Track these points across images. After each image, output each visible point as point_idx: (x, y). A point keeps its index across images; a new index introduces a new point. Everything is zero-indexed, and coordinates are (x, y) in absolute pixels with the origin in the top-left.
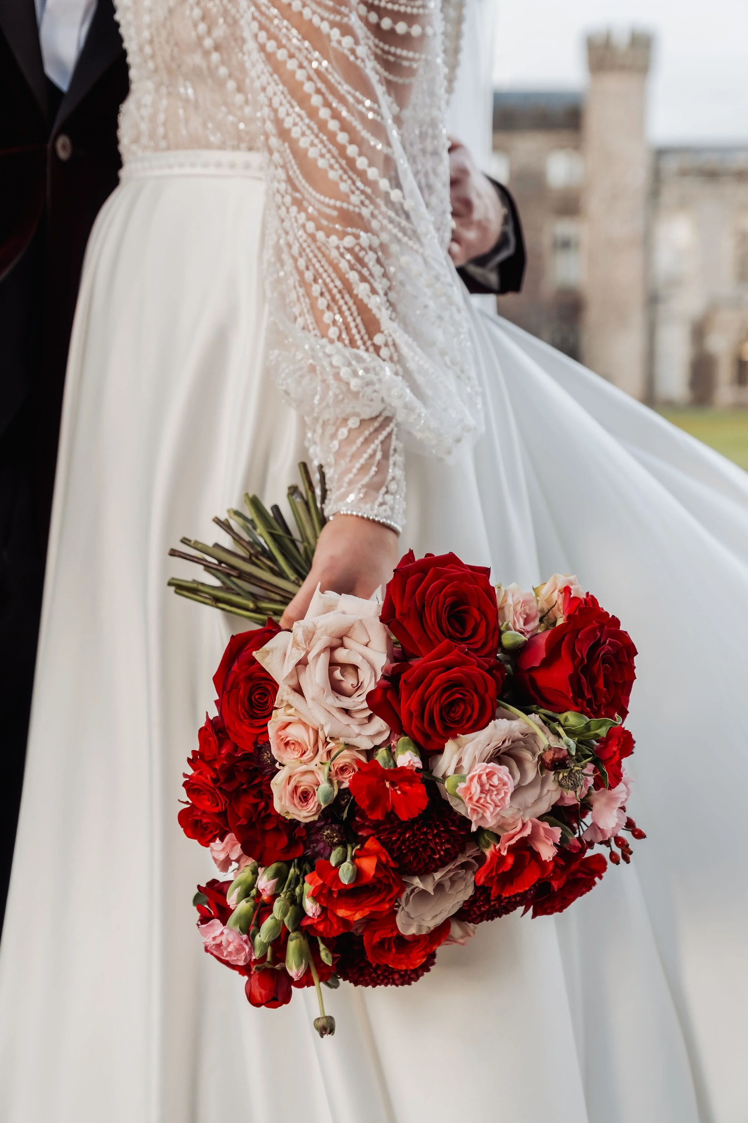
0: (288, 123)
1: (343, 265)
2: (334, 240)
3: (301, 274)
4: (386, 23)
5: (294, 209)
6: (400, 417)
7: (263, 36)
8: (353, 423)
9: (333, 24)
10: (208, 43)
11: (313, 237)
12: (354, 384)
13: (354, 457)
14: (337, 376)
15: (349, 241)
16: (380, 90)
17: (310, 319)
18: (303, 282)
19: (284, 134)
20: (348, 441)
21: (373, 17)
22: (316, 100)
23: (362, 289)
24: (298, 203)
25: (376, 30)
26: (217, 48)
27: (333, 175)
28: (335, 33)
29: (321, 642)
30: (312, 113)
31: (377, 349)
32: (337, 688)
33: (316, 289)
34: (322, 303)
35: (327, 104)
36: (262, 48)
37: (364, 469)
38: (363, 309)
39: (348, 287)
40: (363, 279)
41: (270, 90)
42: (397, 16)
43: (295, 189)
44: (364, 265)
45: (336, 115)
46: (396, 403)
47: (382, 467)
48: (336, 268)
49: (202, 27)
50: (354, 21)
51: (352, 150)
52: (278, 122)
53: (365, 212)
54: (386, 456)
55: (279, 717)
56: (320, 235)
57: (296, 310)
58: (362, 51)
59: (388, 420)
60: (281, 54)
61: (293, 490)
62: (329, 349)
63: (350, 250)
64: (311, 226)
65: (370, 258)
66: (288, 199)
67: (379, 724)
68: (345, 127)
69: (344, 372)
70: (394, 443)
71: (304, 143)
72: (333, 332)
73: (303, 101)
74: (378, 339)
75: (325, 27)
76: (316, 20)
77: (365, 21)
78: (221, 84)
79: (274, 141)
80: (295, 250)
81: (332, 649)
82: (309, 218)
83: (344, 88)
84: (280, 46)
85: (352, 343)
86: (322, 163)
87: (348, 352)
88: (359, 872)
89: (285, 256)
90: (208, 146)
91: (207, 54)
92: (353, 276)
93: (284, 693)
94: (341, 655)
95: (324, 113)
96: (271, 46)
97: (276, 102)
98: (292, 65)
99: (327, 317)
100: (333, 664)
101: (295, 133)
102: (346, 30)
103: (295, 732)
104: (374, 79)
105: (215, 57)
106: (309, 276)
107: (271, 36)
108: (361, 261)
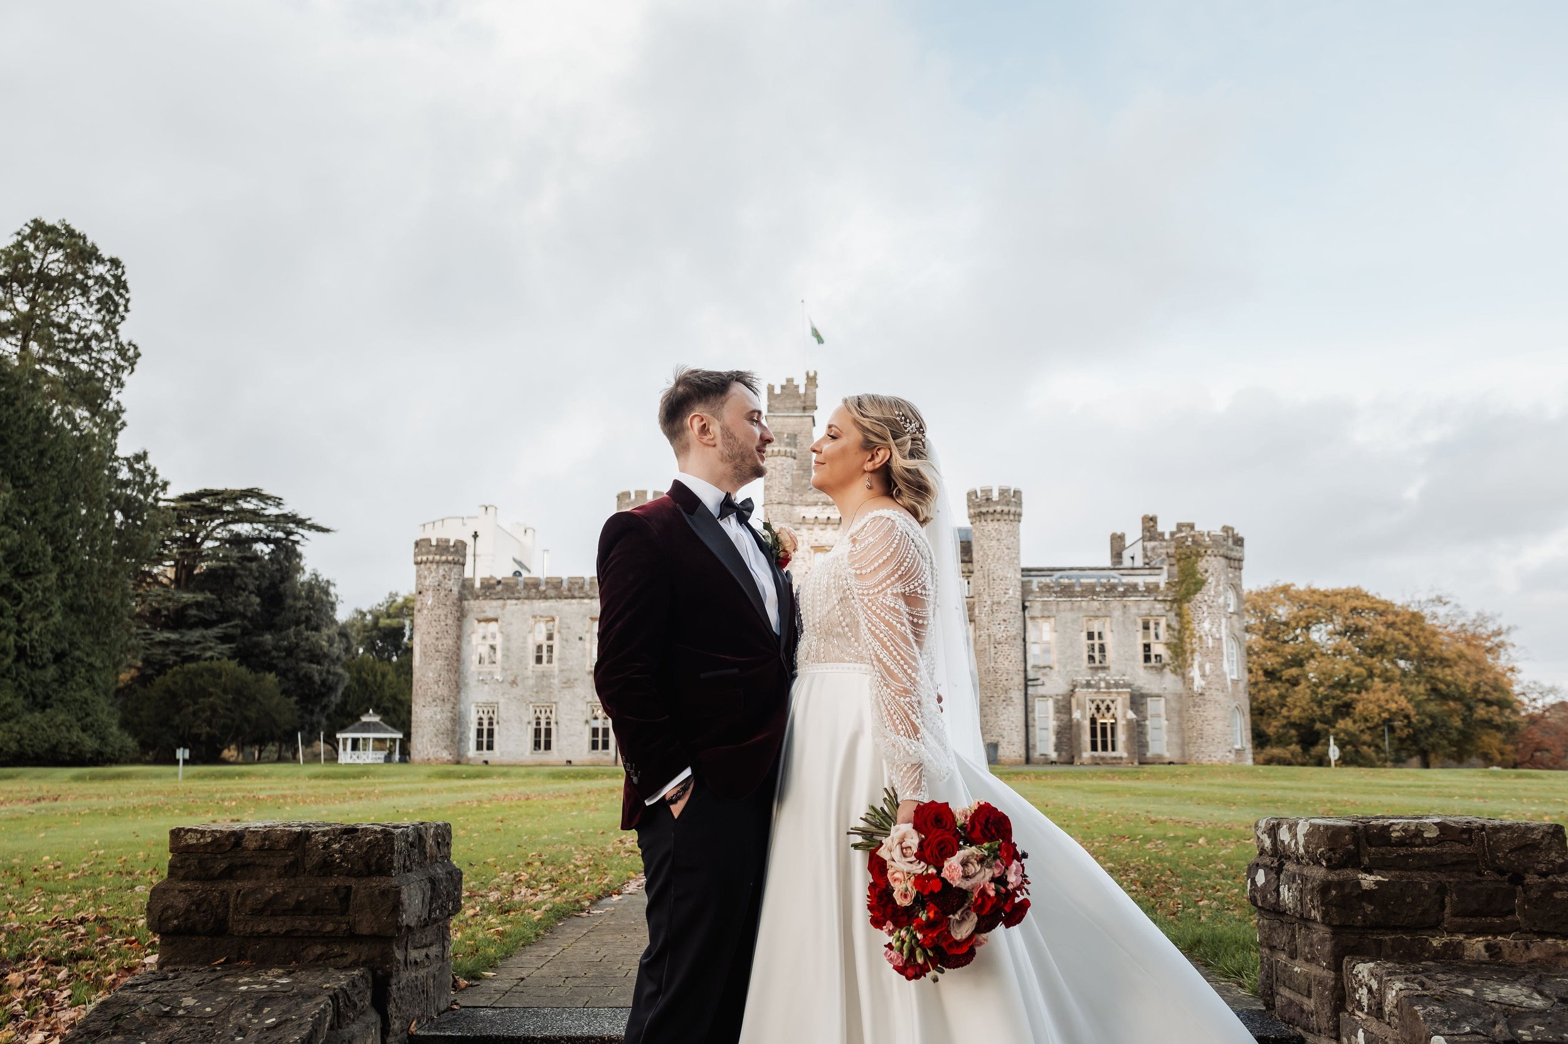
0: (881, 656)
1: (906, 708)
2: (902, 699)
3: (889, 711)
4: (915, 620)
5: (885, 688)
6: (926, 764)
7: (870, 625)
8: (909, 765)
9: (898, 622)
10: (844, 624)
11: (894, 698)
12: (911, 752)
13: (909, 778)
14: (904, 749)
15: (908, 699)
16: (914, 644)
17: (893, 728)
18: (889, 714)
19: (880, 660)
20: (907, 772)
21: (911, 618)
22: (891, 648)
23: (913, 717)
24: (887, 686)
25: (912, 623)
26: (847, 626)
27: (900, 675)
28: (899, 625)
29: (896, 842)
30: (891, 653)
31: (918, 739)
32: (905, 856)
33: (895, 717)
34: (897, 722)
35: (895, 650)
36: (869, 629)
37: (913, 782)
38: (913, 724)
39: (908, 716)
40: (914, 713)
41: (873, 644)
42: (919, 618)
43: (885, 680)
44: (913, 708)
45: (899, 654)
46: (925, 759)
47: (919, 782)
48: (903, 710)
49: (841, 618)
50: (905, 621)
51: (906, 667)
52: (877, 656)
53: (912, 689)
54: (920, 777)
55: (890, 871)
56: (897, 697)
57: (887, 724)
58: (908, 631)
59: (921, 764)
60: (877, 632)
61: (885, 800)
62: (901, 739)
63: (908, 703)
64: (893, 694)
65: (916, 705)
66: (882, 684)
67: (922, 863)
68: (902, 658)
69: (907, 748)
70: (923, 773)
71: (888, 664)
72: (902, 733)
73: (887, 648)
74: (919, 736)
75: (895, 623)
76: (891, 620)
77: (909, 620)
78: (849, 639)
79: (875, 663)
80: (886, 703)
81: (901, 843)
82: (892, 691)
83: (902, 645)
84: (877, 629)
85: (909, 736)
86: (896, 671)
87: (908, 740)
88: (928, 918)
89: (882, 704)
90: (844, 661)
91: (843, 627)
92: (910, 712)
93: (889, 863)
94: (904, 845)
95: (895, 653)
96: (873, 628)
97: (876, 648)
98: (882, 635)
99: (900, 727)
100: (902, 849)
101: (885, 660)
102: (903, 624)
103: (897, 875)
104: (912, 641)
105: (847, 629)
106: (892, 712)
107: (873, 625)
108: (912, 706)
